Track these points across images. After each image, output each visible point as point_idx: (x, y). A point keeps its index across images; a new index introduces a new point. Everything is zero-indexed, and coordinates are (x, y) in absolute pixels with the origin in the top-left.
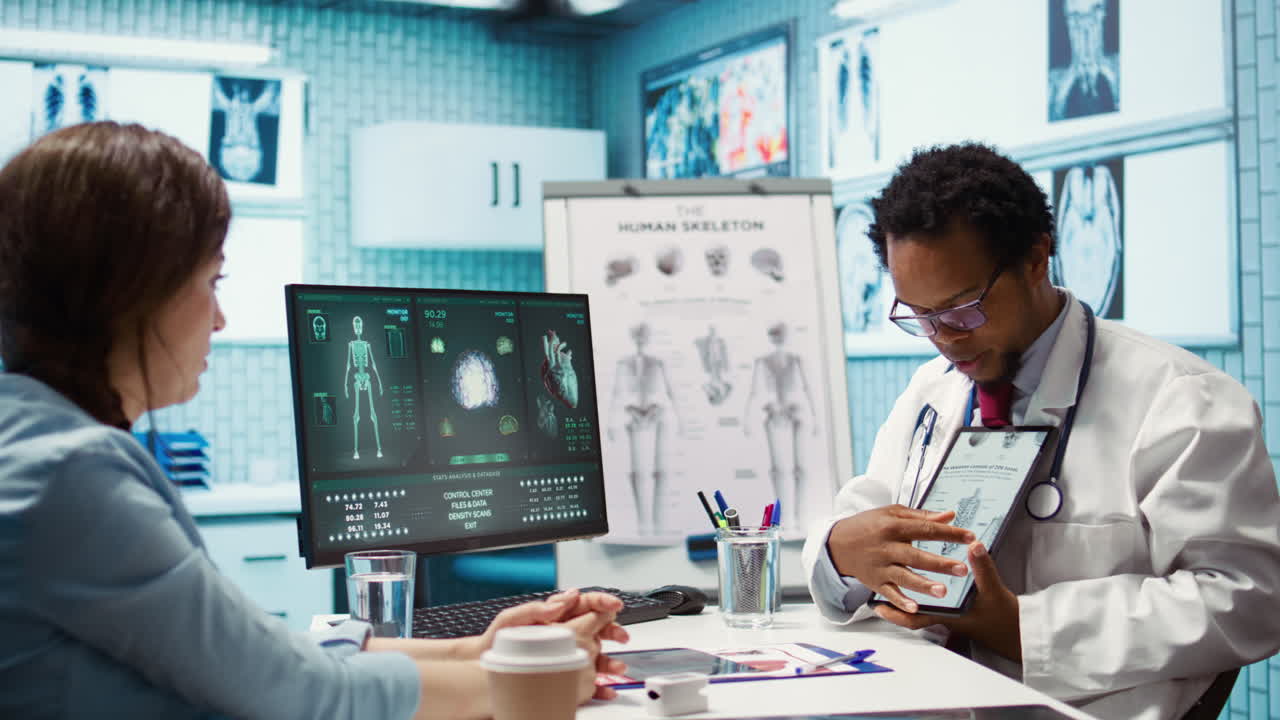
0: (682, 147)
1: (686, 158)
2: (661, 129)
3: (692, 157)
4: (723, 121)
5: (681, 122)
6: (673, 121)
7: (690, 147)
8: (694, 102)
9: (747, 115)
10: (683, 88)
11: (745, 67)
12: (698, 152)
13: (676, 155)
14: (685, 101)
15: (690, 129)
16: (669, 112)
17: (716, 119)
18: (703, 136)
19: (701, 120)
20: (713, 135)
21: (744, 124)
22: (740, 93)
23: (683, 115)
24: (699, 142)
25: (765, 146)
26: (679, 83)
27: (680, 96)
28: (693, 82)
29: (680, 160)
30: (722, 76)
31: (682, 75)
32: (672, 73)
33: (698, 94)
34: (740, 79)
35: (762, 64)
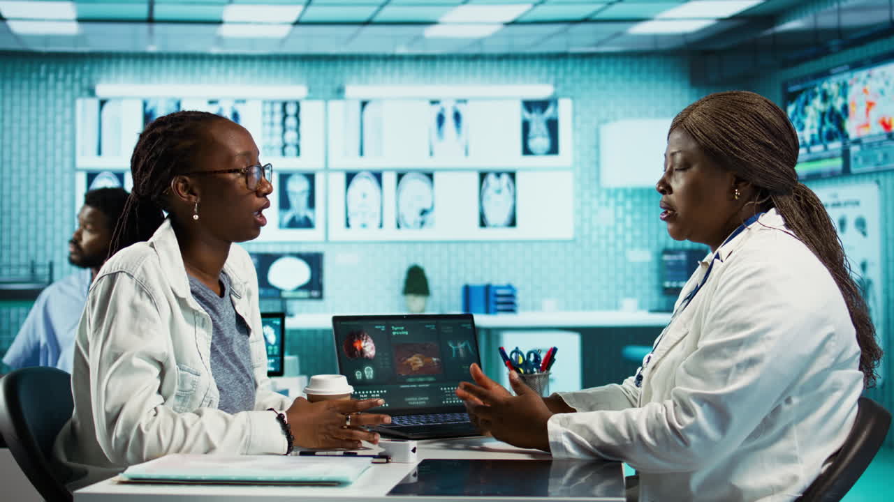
0: (817, 124)
1: (820, 130)
2: (799, 114)
3: (825, 129)
4: (851, 109)
5: (815, 110)
6: (810, 110)
7: (823, 123)
8: (826, 97)
9: (870, 104)
10: (817, 89)
11: (869, 76)
12: (829, 126)
13: (812, 127)
14: (819, 98)
15: (823, 114)
16: (807, 103)
17: (845, 108)
18: (833, 117)
19: (832, 109)
20: (843, 116)
21: (868, 110)
22: (865, 91)
23: (817, 104)
24: (831, 120)
25: (887, 121)
26: (816, 86)
27: (814, 95)
28: (826, 86)
29: (816, 132)
30: (849, 82)
31: (818, 82)
32: (807, 81)
33: (829, 93)
34: (865, 83)
35: (883, 74)
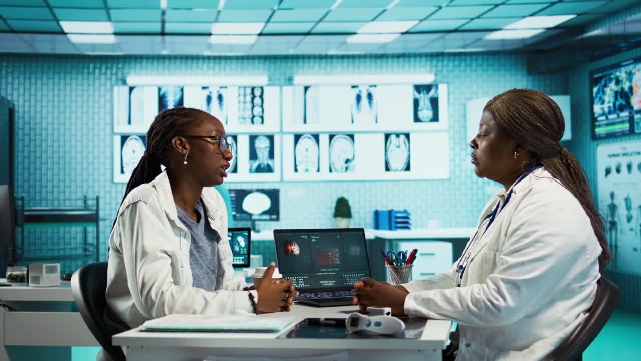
0: (612, 100)
1: (615, 104)
2: (601, 93)
3: (618, 103)
4: (635, 89)
5: (611, 90)
6: (608, 90)
7: (616, 99)
8: (618, 82)
10: (612, 76)
12: (621, 101)
13: (609, 102)
14: (614, 82)
15: (616, 93)
16: (606, 86)
17: (631, 89)
18: (623, 95)
19: (623, 89)
20: (630, 95)
23: (613, 86)
24: (622, 97)
26: (612, 74)
27: (611, 80)
28: (618, 74)
29: (612, 105)
30: (633, 71)
31: (613, 71)
32: (606, 70)
33: (620, 79)
